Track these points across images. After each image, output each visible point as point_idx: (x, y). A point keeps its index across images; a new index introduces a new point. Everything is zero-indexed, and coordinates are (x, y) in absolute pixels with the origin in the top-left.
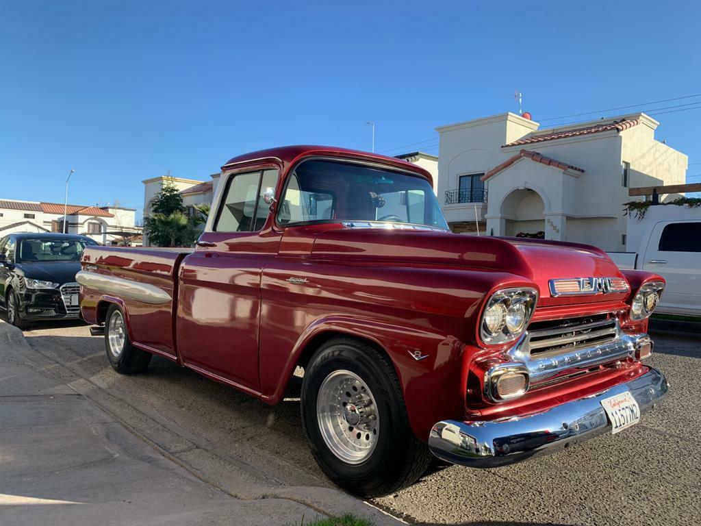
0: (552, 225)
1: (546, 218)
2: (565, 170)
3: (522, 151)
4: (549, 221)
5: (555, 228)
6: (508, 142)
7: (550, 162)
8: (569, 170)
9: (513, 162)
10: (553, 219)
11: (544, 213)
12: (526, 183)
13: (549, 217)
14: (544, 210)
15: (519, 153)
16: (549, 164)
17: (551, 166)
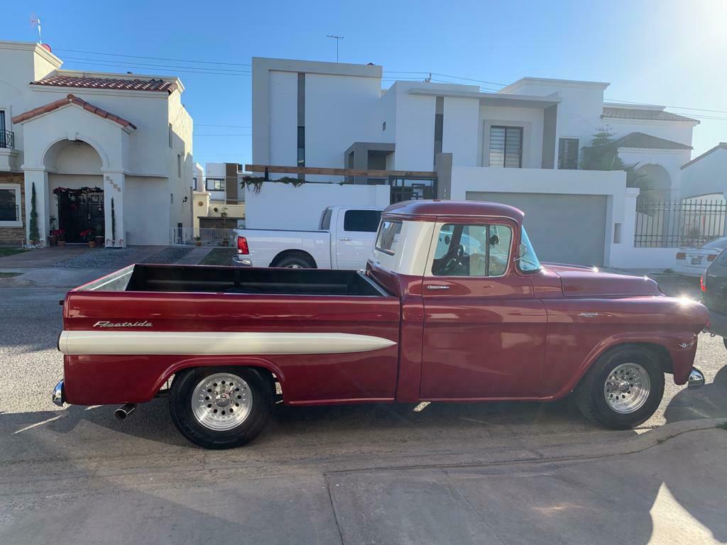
0: (112, 183)
1: (105, 175)
2: (125, 126)
3: (70, 96)
4: (108, 178)
5: (115, 186)
6: (37, 79)
7: (107, 115)
8: (129, 127)
9: (57, 107)
10: (112, 176)
11: (102, 169)
12: (77, 133)
13: (108, 175)
14: (102, 166)
15: (66, 97)
16: (106, 117)
17: (107, 119)
